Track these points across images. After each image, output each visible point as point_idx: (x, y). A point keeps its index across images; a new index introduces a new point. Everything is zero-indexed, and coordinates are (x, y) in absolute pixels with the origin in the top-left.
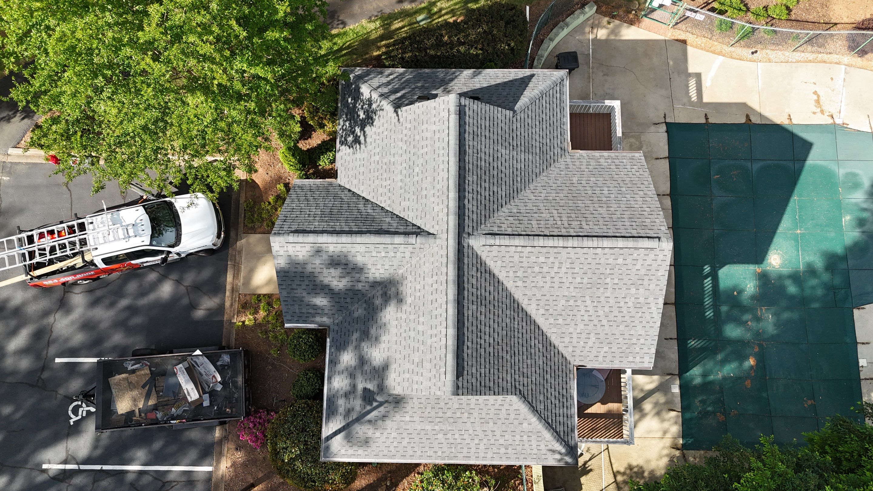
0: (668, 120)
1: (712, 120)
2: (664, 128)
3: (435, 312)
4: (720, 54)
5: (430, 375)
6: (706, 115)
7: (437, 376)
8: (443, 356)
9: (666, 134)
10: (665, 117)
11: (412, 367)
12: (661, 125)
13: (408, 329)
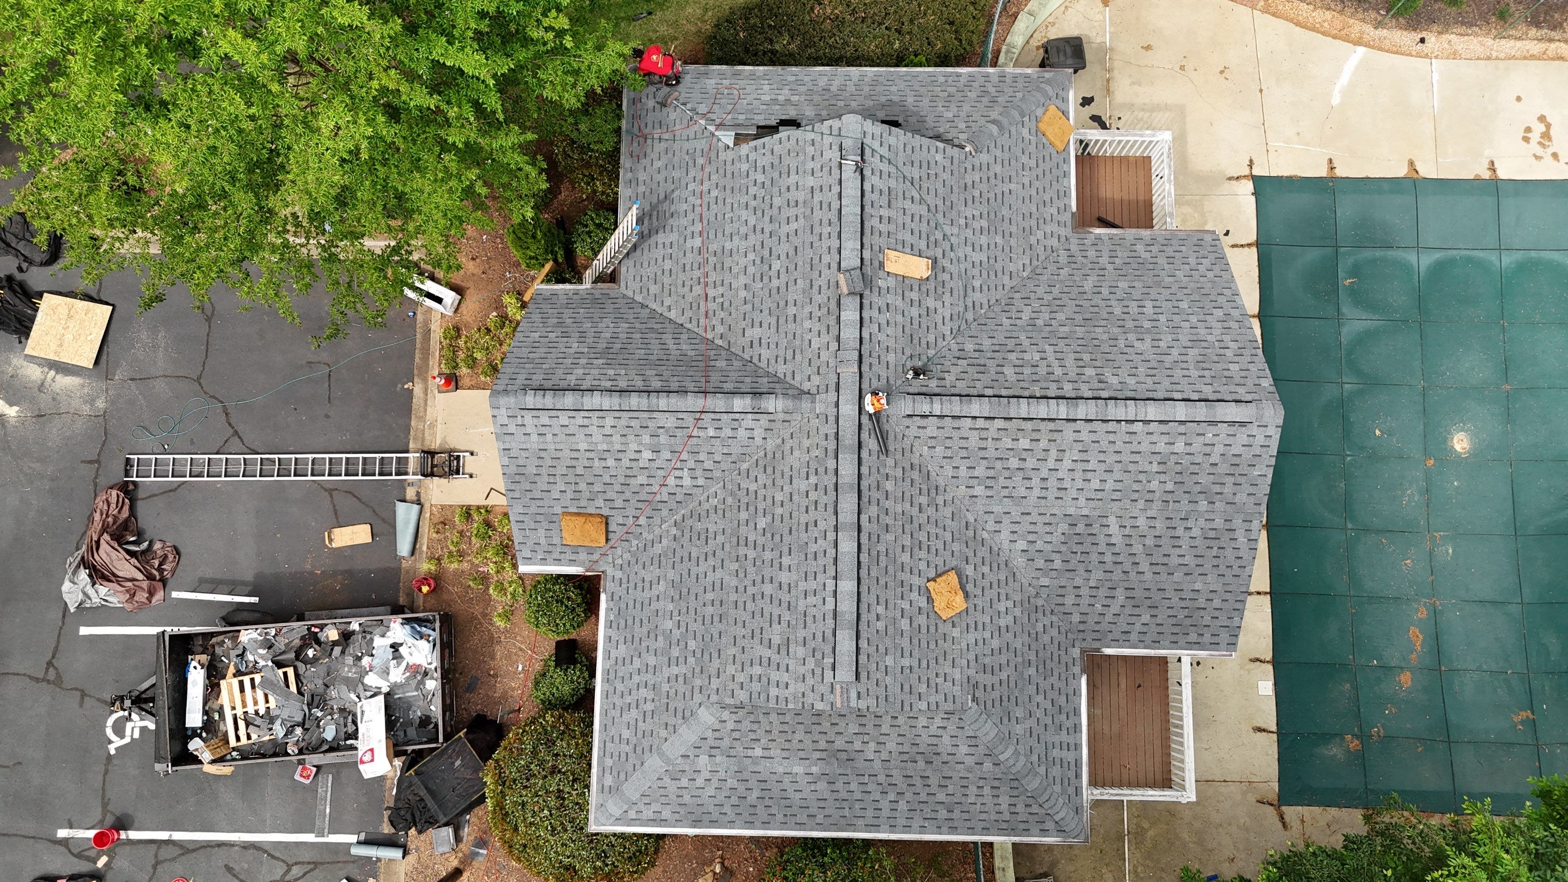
0: (1256, 172)
1: (1340, 172)
2: (1249, 186)
3: (813, 548)
4: (1358, 42)
5: (802, 670)
6: (1330, 161)
7: (818, 671)
8: (829, 633)
9: (1253, 198)
10: (1251, 166)
11: (767, 653)
12: (1244, 181)
13: (759, 579)
